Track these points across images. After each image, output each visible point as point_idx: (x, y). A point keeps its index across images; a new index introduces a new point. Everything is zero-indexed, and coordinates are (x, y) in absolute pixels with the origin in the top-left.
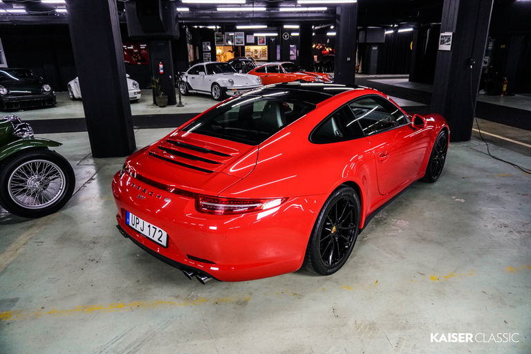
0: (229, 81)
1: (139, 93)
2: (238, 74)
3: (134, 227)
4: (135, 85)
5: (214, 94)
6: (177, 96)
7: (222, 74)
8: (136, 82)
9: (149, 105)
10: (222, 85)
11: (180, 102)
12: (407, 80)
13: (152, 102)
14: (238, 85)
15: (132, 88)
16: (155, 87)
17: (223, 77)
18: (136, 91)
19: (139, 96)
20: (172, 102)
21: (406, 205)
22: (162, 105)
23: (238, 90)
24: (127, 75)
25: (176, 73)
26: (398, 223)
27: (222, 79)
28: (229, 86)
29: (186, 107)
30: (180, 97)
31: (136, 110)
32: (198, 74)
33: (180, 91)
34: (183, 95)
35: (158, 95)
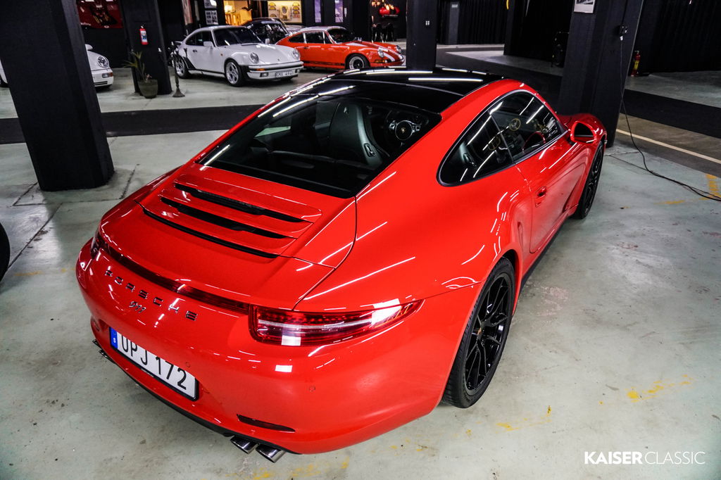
0: (252, 57)
1: (110, 75)
2: (263, 45)
3: (128, 354)
4: (104, 62)
5: (228, 76)
6: (172, 79)
7: (239, 45)
8: (104, 58)
9: (128, 95)
10: (241, 63)
11: (178, 90)
12: (501, 53)
13: (132, 89)
14: (265, 62)
15: (98, 67)
16: (136, 66)
17: (242, 51)
18: (105, 72)
19: (110, 80)
20: (164, 90)
21: (555, 259)
22: (149, 95)
23: (266, 69)
24: (88, 47)
25: (168, 44)
26: (552, 293)
27: (241, 53)
28: (251, 64)
29: (188, 97)
30: (177, 83)
31: (109, 103)
32: (201, 44)
33: (176, 71)
34: (181, 77)
35: (142, 79)
